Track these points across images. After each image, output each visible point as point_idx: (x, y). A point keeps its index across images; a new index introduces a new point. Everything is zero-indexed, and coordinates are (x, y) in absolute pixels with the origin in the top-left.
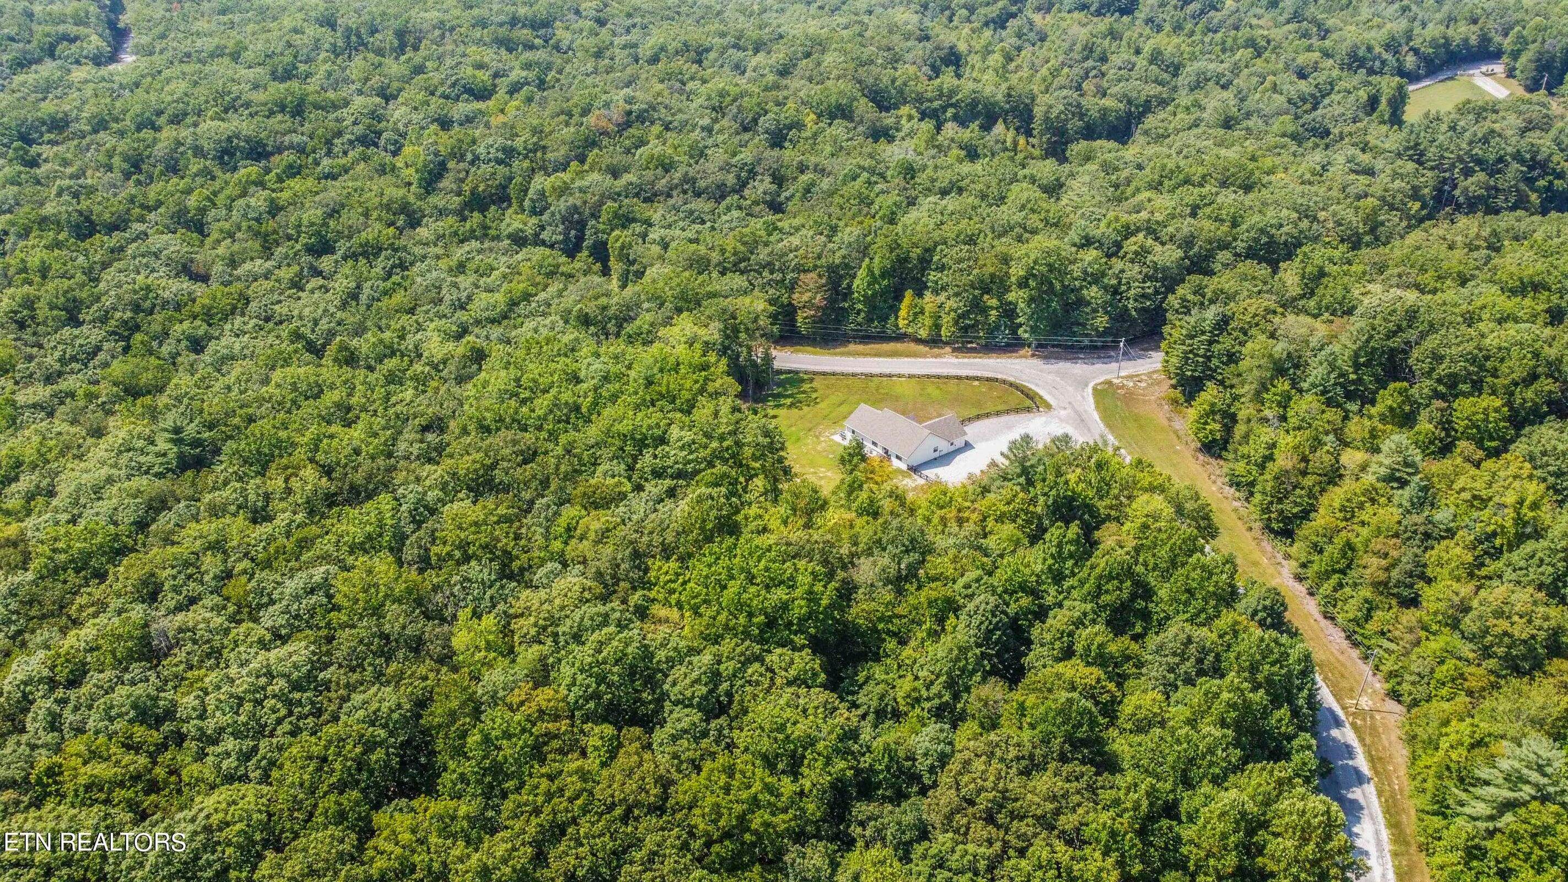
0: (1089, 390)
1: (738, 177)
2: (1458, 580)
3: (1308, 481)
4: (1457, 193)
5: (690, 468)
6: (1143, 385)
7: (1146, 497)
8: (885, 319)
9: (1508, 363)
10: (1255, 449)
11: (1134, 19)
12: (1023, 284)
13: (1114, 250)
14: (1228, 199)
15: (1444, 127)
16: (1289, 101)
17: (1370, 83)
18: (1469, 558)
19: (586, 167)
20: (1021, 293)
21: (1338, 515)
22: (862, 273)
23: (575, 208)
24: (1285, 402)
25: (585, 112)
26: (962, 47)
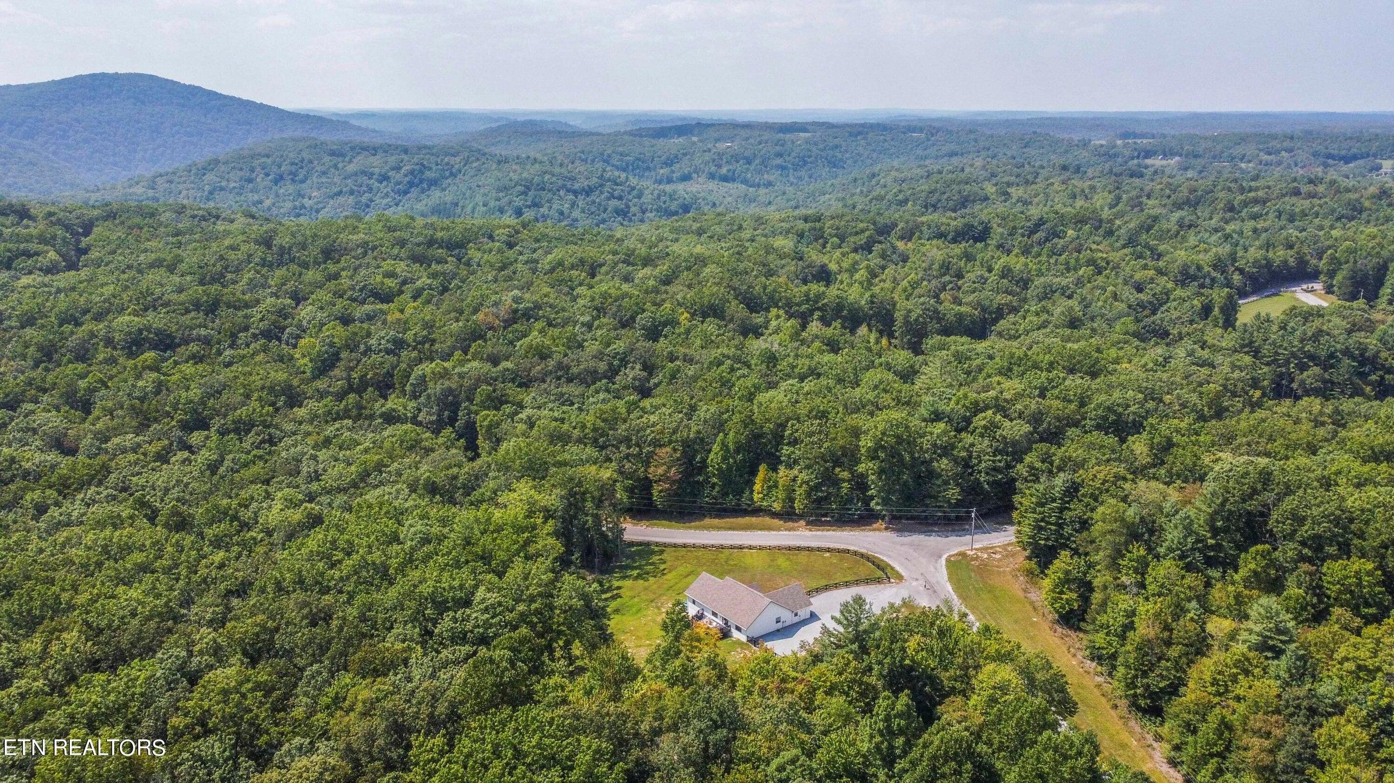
0: (943, 561)
1: (610, 365)
2: (1356, 764)
3: (1174, 652)
4: (1295, 386)
5: (491, 632)
6: (998, 556)
7: (991, 667)
8: (739, 493)
9: (1373, 525)
10: (1113, 618)
11: (987, 245)
12: (873, 456)
13: (963, 425)
14: (1075, 382)
15: (1275, 328)
16: (1130, 307)
17: (1202, 294)
18: (1364, 737)
19: (469, 357)
20: (871, 465)
21: (1209, 689)
22: (716, 448)
23: (450, 391)
24: (1142, 569)
25: (476, 311)
26: (833, 267)
